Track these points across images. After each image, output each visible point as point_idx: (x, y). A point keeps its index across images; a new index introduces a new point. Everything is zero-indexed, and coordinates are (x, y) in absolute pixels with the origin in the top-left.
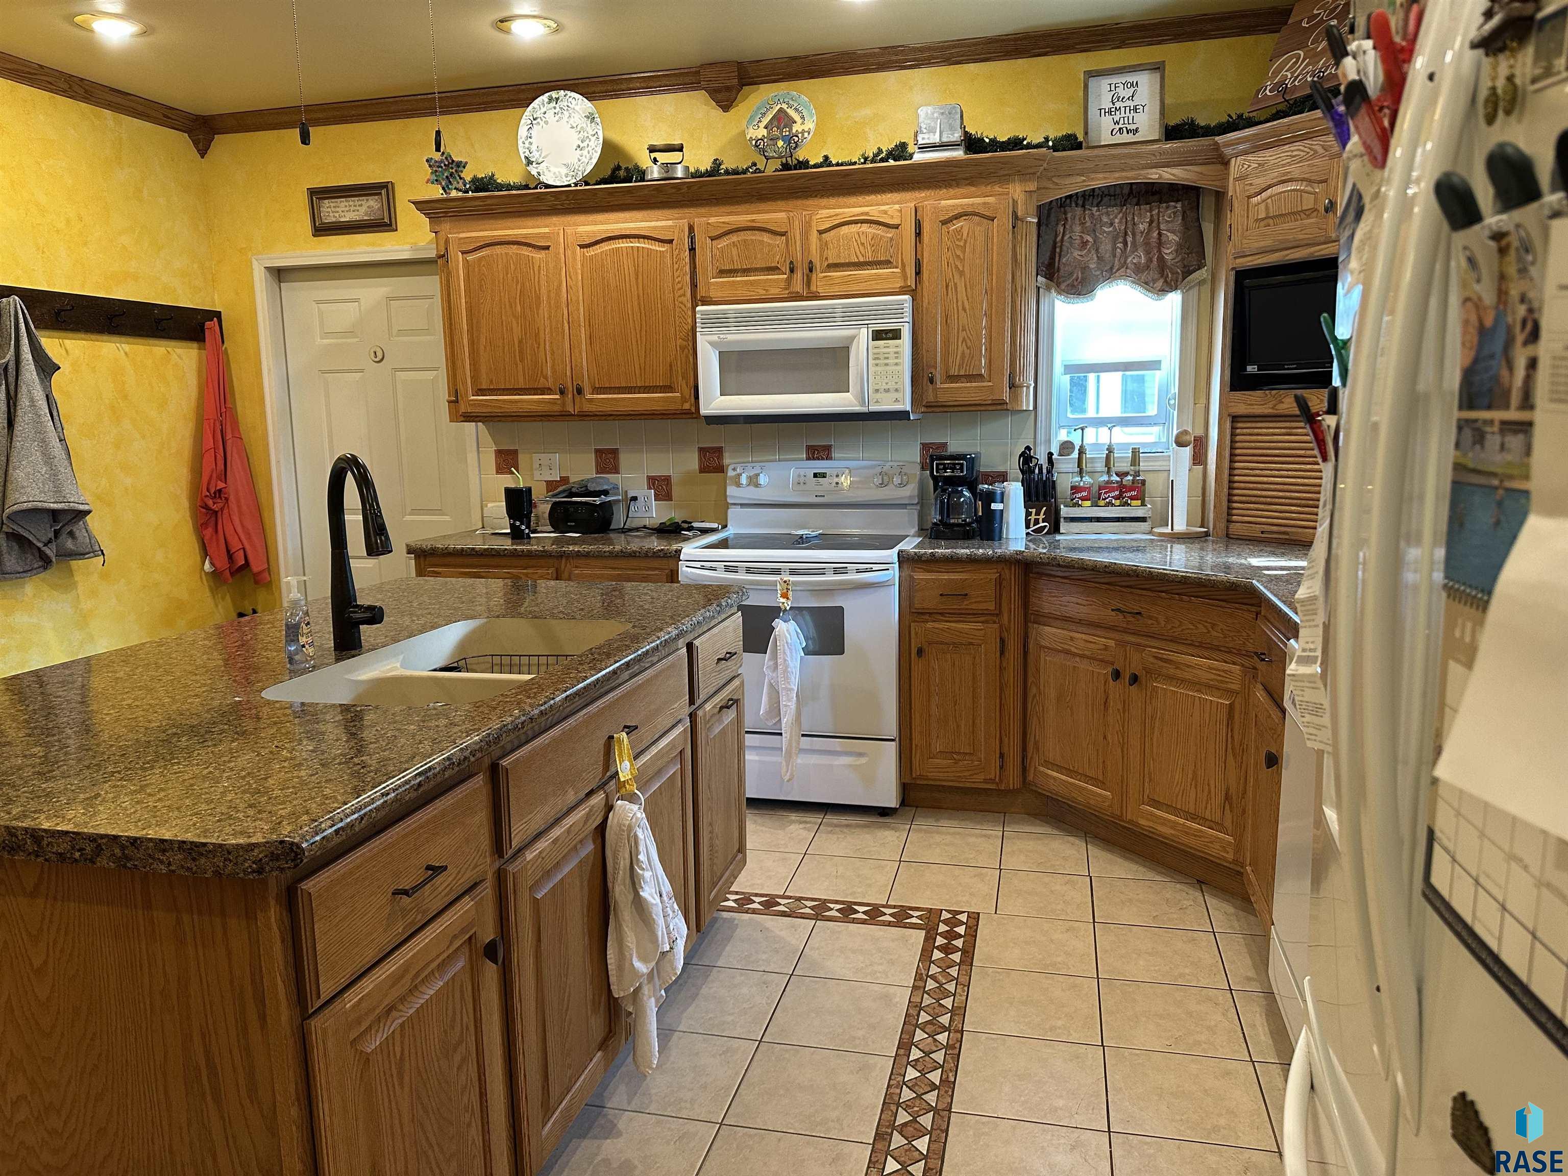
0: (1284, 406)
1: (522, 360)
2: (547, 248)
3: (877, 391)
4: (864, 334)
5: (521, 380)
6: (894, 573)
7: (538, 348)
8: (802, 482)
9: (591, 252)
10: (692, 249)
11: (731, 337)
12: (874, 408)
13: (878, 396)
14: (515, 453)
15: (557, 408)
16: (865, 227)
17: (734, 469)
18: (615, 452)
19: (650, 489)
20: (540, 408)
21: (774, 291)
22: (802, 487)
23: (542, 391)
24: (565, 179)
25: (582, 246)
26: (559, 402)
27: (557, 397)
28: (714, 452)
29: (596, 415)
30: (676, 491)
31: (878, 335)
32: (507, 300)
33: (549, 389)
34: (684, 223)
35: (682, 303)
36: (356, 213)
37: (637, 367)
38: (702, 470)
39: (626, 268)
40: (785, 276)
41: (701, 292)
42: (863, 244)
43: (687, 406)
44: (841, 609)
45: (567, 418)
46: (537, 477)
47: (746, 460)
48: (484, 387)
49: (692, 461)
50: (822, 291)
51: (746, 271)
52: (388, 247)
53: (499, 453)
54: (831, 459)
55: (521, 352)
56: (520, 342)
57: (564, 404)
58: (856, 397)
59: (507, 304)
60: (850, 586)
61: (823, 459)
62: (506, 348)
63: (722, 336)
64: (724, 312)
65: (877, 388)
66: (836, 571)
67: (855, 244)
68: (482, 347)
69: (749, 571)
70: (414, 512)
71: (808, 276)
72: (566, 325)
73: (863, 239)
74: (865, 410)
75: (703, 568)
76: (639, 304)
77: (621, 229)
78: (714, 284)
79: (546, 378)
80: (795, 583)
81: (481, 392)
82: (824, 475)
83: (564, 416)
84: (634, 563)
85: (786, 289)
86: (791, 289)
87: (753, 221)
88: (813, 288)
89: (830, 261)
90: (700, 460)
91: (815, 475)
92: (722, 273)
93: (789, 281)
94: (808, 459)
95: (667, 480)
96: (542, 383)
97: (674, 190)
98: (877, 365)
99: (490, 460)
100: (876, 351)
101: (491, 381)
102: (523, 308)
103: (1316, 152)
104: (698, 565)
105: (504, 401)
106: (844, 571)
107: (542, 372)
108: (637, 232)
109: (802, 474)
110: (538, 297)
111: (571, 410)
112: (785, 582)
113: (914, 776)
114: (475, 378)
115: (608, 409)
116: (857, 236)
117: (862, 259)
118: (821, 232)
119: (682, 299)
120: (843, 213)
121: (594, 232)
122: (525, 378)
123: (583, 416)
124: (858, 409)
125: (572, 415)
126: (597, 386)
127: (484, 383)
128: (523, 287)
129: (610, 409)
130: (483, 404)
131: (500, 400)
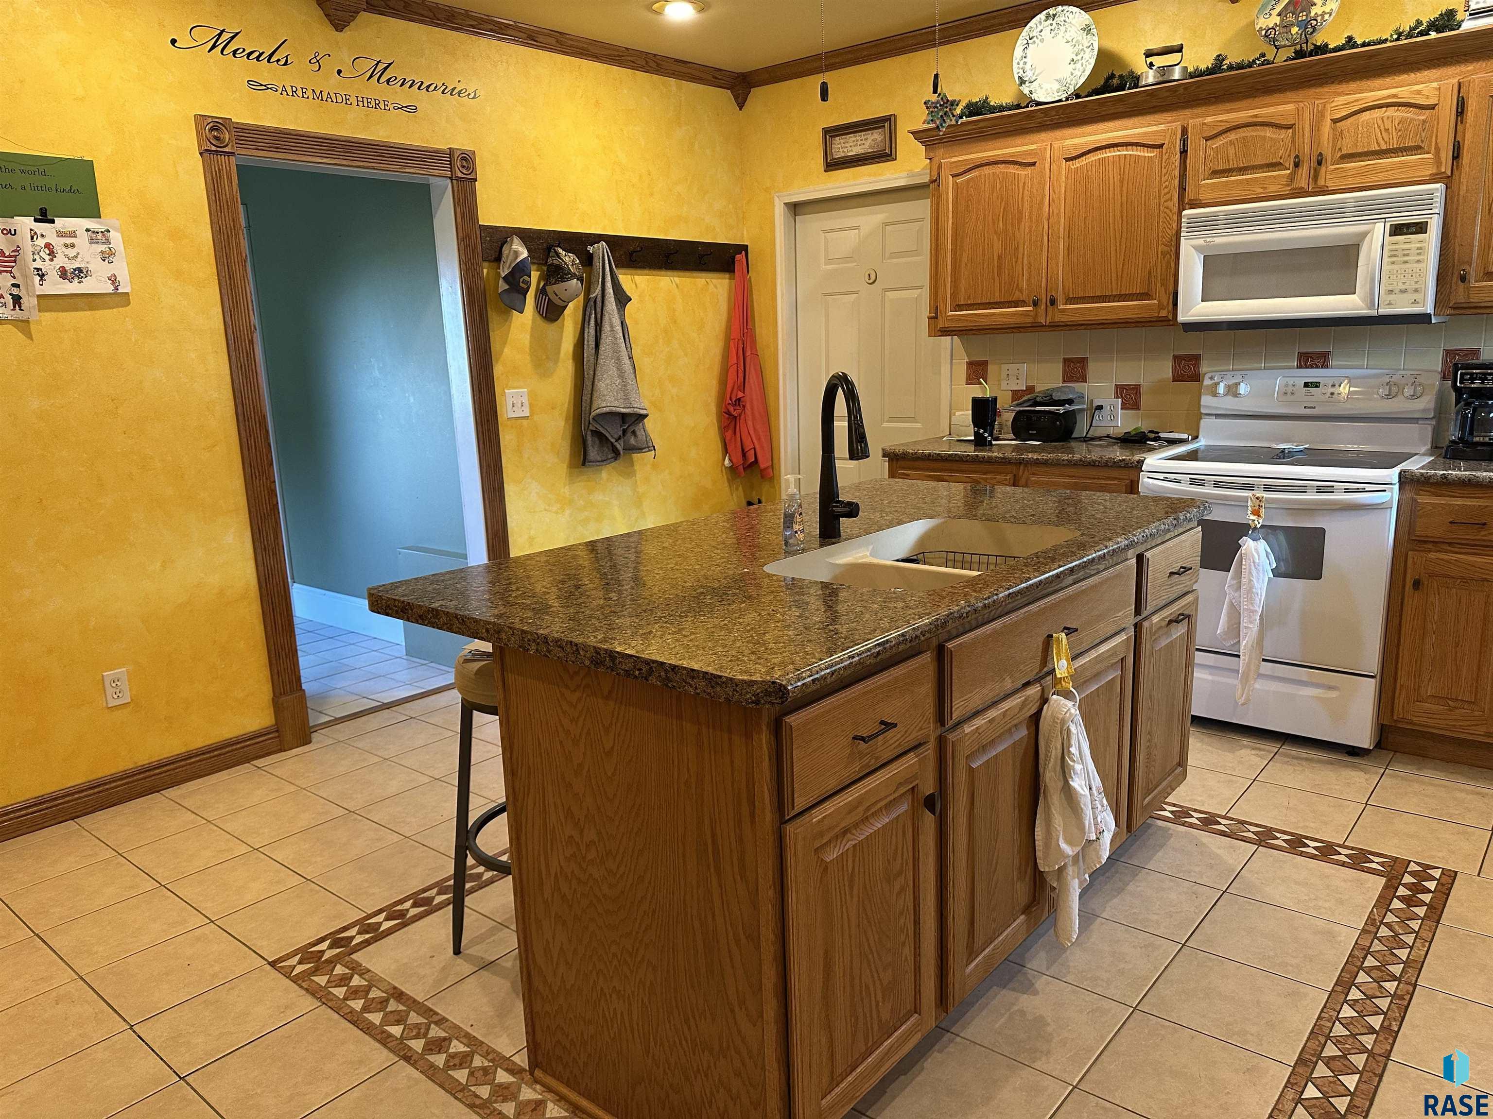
1: (999, 275)
2: (1034, 164)
3: (1391, 292)
4: (1379, 230)
5: (997, 294)
6: (1393, 494)
7: (1016, 262)
8: (1289, 391)
9: (1077, 164)
10: (1184, 152)
11: (1218, 240)
12: (1383, 311)
13: (1392, 297)
14: (985, 364)
15: (1029, 320)
16: (1391, 112)
17: (1211, 378)
18: (1084, 361)
19: (1117, 397)
20: (1012, 321)
21: (1273, 189)
22: (1289, 397)
23: (1016, 304)
24: (1056, 94)
25: (1067, 160)
27: (1031, 308)
28: (1190, 360)
29: (1067, 325)
30: (1145, 400)
31: (1398, 230)
32: (990, 218)
33: (1024, 301)
34: (1177, 126)
35: (1167, 208)
36: (862, 147)
37: (1114, 275)
38: (1177, 378)
39: (1111, 177)
40: (1289, 172)
41: (1190, 195)
42: (1387, 130)
43: (1163, 313)
44: (1323, 531)
45: (1039, 329)
46: (1004, 386)
47: (1226, 368)
48: (962, 303)
49: (1166, 369)
50: (1331, 184)
51: (1242, 170)
52: (888, 176)
53: (970, 364)
54: (1327, 367)
55: (999, 267)
56: (1000, 257)
57: (1036, 315)
58: (1363, 300)
59: (991, 221)
60: (1338, 507)
61: (1317, 367)
62: (986, 264)
63: (1208, 240)
64: (1215, 214)
65: (1390, 288)
66: (1320, 490)
67: (1378, 130)
68: (963, 265)
69: (1217, 484)
70: (892, 419)
71: (1315, 170)
72: (1046, 238)
73: (1388, 125)
74: (1374, 313)
75: (1166, 480)
76: (1122, 212)
77: (1109, 138)
78: (1204, 186)
79: (1021, 291)
80: (1268, 500)
81: (959, 307)
82: (1316, 385)
83: (1035, 327)
84: (1093, 472)
85: (1288, 185)
86: (1294, 185)
87: (1256, 116)
88: (1321, 182)
89: (1344, 152)
90: (1174, 368)
91: (1306, 385)
92: (1215, 173)
93: (1292, 177)
94: (1300, 367)
95: (1136, 388)
96: (1017, 295)
97: (1168, 94)
98: (1393, 263)
99: (962, 371)
100: (1394, 247)
101: (969, 298)
102: (1005, 224)
104: (1161, 476)
105: (980, 315)
106: (1330, 490)
107: (1018, 285)
108: (1125, 140)
109: (1291, 383)
110: (1021, 212)
111: (1043, 321)
112: (1258, 498)
113: (1395, 718)
114: (954, 295)
115: (1079, 318)
116: (1380, 122)
117: (1384, 147)
118: (1335, 121)
119: (1169, 204)
120: (1366, 98)
121: (1081, 144)
122: (1000, 291)
123: (1054, 326)
124: (1365, 312)
125: (1043, 326)
126: (1071, 296)
127: (962, 299)
128: (1007, 204)
129: (1082, 319)
130: (959, 318)
131: (976, 315)
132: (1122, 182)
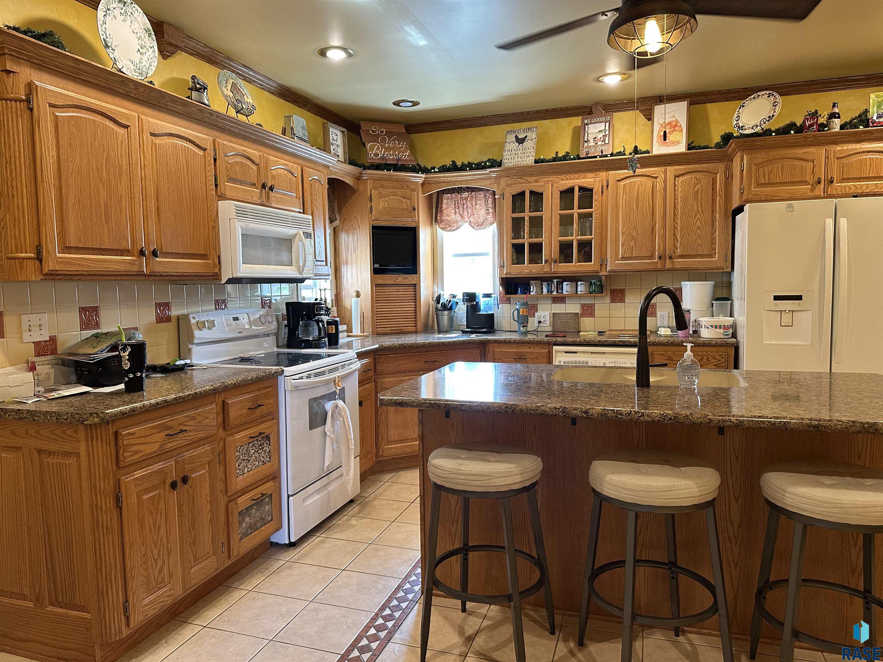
0: (399, 281)
1: (107, 221)
2: (127, 127)
5: (106, 241)
7: (121, 213)
9: (159, 141)
10: (215, 160)
11: (250, 225)
12: (304, 276)
15: (135, 268)
18: (95, 309)
20: (122, 268)
23: (121, 252)
25: (152, 134)
26: (137, 263)
27: (134, 258)
29: (162, 276)
32: (94, 162)
33: (128, 251)
34: (211, 139)
37: (188, 238)
39: (181, 160)
40: (259, 191)
41: (221, 190)
43: (217, 270)
45: (141, 278)
48: (71, 245)
50: (273, 204)
51: (242, 183)
55: (106, 214)
56: (106, 205)
57: (141, 265)
58: (298, 270)
59: (95, 168)
62: (94, 208)
64: (246, 208)
67: (284, 180)
68: (71, 205)
71: (268, 193)
76: (189, 190)
77: (177, 129)
78: (227, 186)
79: (126, 241)
81: (67, 249)
83: (140, 274)
85: (260, 199)
86: (262, 200)
87: (245, 151)
88: (270, 202)
92: (231, 180)
93: (261, 194)
96: (123, 245)
101: (80, 241)
102: (108, 174)
103: (403, 187)
105: (92, 260)
107: (123, 235)
108: (187, 136)
110: (121, 168)
111: (145, 271)
114: (61, 235)
115: (170, 270)
116: (284, 177)
118: (272, 169)
122: (109, 238)
123: (153, 276)
124: (300, 276)
125: (145, 275)
126: (164, 251)
127: (72, 241)
128: (108, 154)
129: (172, 271)
130: (69, 262)
131: (88, 259)
132: (188, 167)
